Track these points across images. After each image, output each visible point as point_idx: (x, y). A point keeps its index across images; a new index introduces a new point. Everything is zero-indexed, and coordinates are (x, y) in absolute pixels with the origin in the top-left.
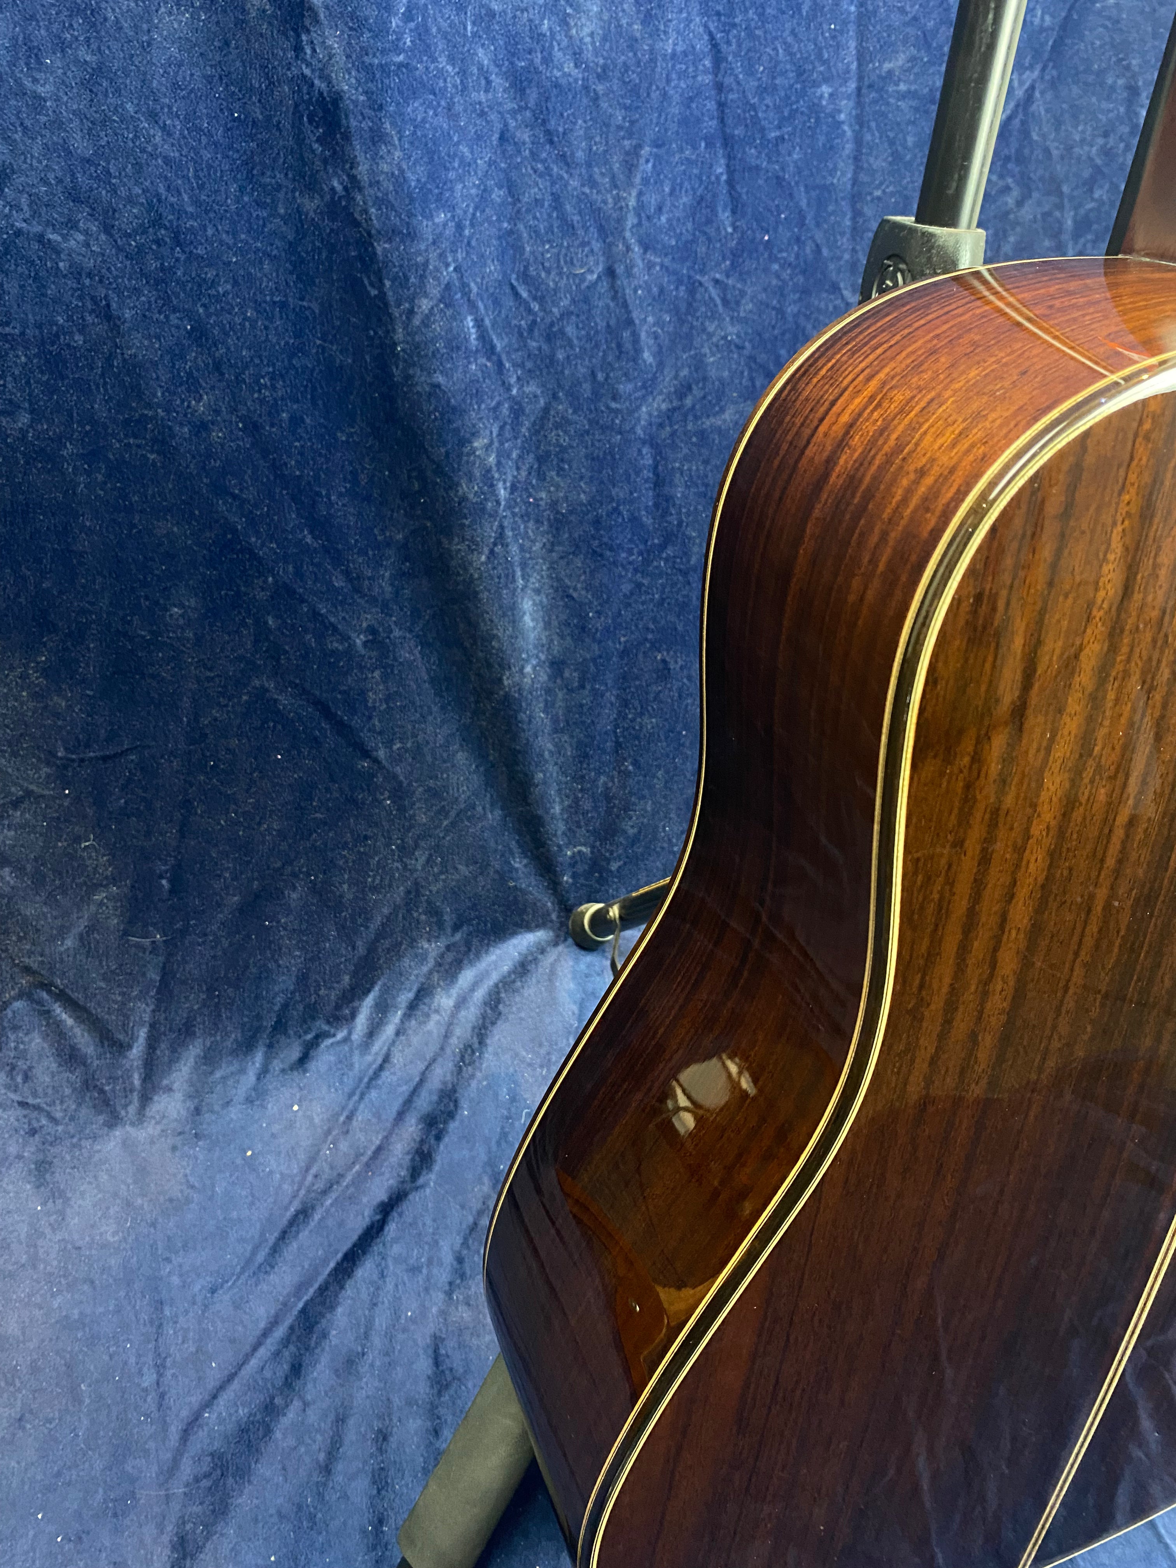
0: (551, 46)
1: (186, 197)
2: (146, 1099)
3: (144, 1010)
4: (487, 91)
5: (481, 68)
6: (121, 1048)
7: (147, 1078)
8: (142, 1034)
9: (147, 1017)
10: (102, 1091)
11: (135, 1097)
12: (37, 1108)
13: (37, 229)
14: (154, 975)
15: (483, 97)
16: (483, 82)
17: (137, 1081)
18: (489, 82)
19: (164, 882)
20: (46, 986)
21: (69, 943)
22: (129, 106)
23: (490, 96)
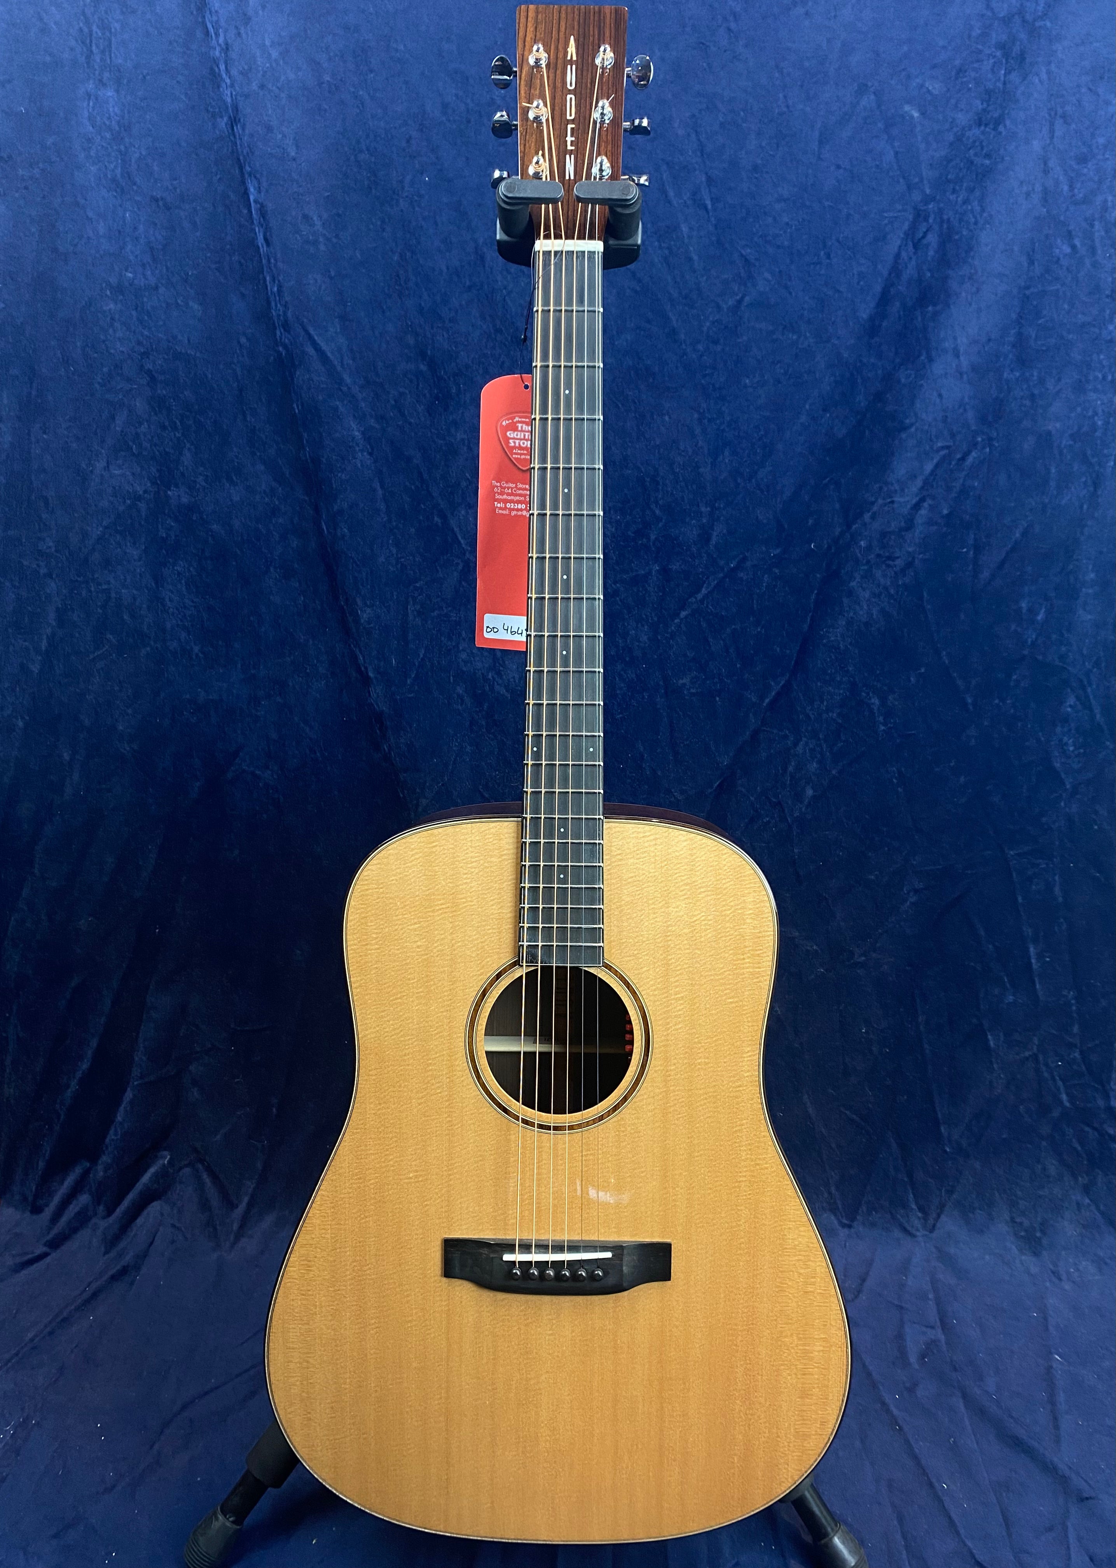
0: (494, 684)
1: (318, 754)
2: (237, 1239)
3: (250, 1185)
4: (462, 705)
5: (458, 695)
6: (232, 1206)
7: (241, 1227)
8: (246, 1199)
9: (250, 1190)
10: (215, 1229)
11: (232, 1237)
12: (179, 1229)
13: (252, 769)
14: (259, 1165)
15: (460, 707)
16: (459, 701)
17: (235, 1226)
18: (462, 700)
19: (274, 1110)
20: (202, 1161)
21: (218, 1137)
22: (296, 719)
23: (464, 706)
